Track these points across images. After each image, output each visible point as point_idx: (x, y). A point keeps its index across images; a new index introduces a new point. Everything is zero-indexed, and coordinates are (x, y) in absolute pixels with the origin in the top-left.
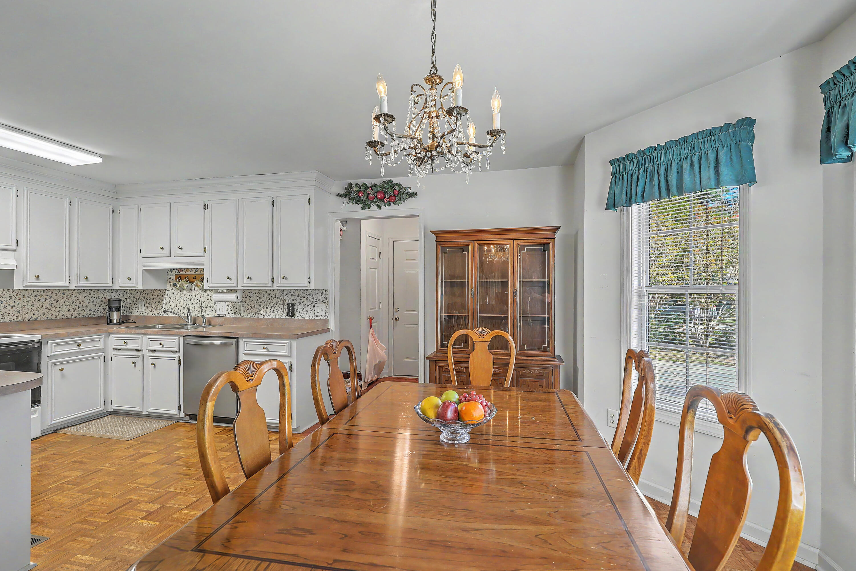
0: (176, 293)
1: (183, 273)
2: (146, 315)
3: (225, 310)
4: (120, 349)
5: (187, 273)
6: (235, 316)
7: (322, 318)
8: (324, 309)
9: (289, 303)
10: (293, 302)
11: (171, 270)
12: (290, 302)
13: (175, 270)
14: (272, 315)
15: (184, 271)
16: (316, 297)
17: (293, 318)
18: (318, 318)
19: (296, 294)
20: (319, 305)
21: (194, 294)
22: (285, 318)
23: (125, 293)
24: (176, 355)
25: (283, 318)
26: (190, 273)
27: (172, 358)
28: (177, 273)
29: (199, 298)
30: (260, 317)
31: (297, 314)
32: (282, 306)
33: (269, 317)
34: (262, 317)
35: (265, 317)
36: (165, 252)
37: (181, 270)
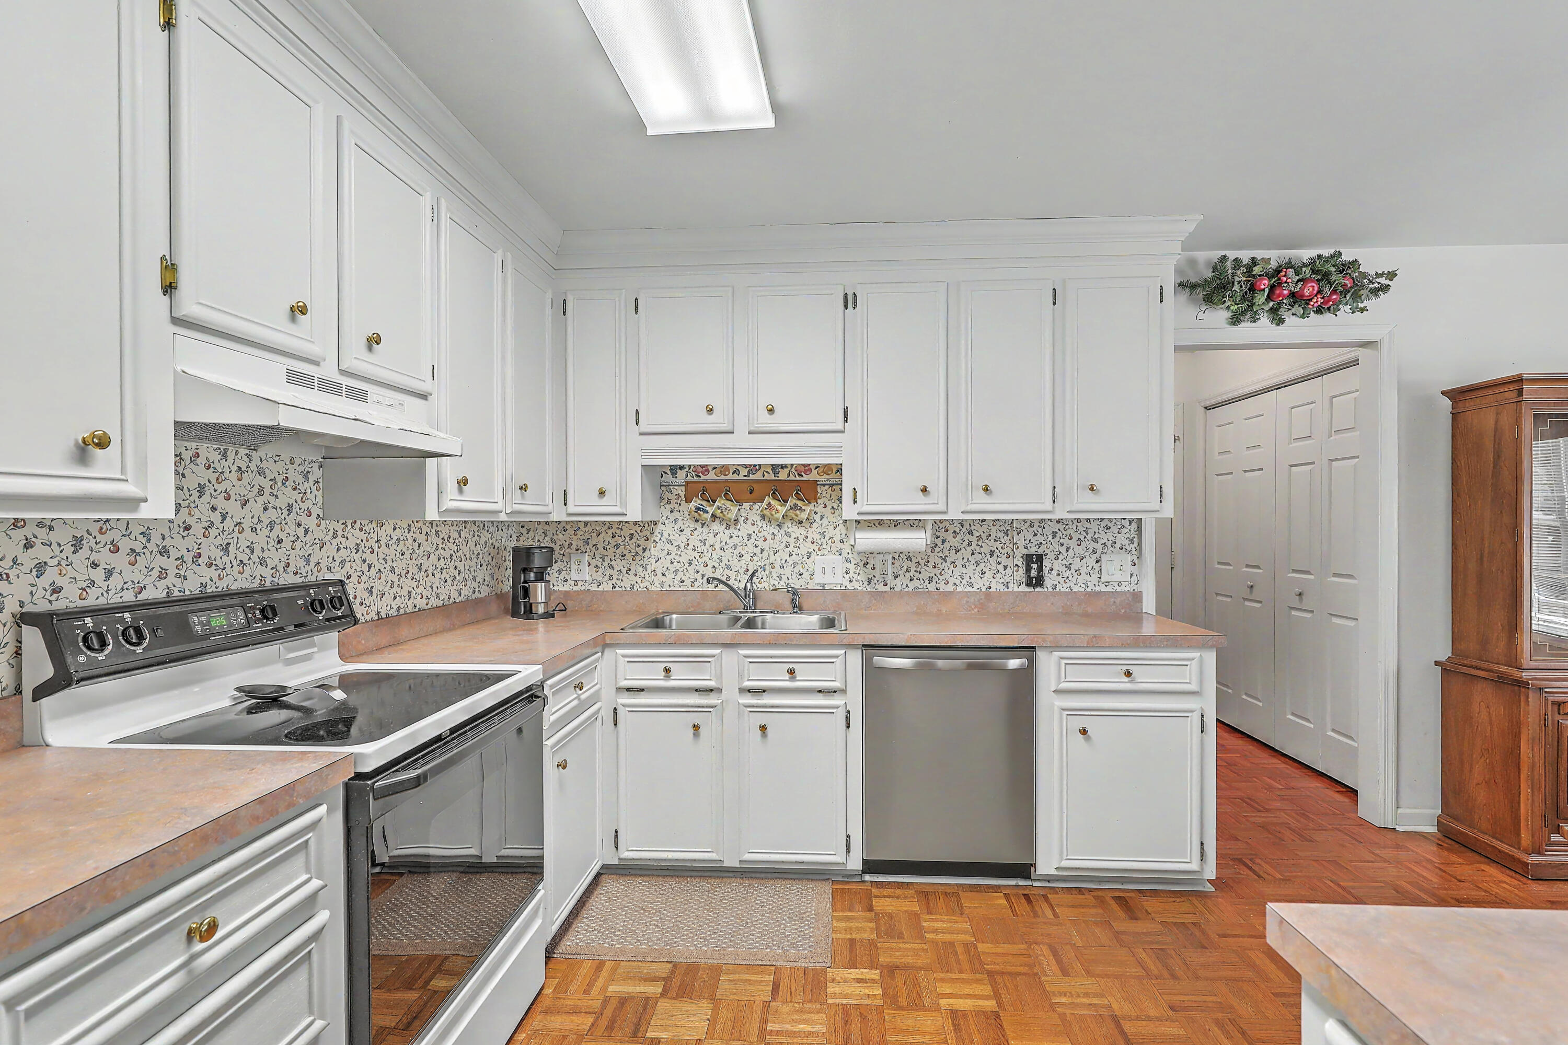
0: (687, 531)
1: (711, 476)
2: (594, 587)
3: (840, 571)
4: (643, 690)
5: (722, 478)
6: (869, 588)
7: (1119, 589)
8: (1129, 568)
9: (1025, 552)
10: (1040, 551)
11: (674, 469)
12: (1032, 551)
13: (684, 471)
14: (980, 584)
15: (712, 473)
16: (1104, 538)
17: (1038, 589)
18: (1109, 589)
19: (1048, 531)
20: (1113, 557)
21: (743, 533)
22: (1016, 589)
23: (524, 531)
24: (837, 701)
25: (1011, 589)
26: (731, 477)
27: (828, 711)
28: (689, 478)
29: (760, 543)
30: (943, 587)
31: (1048, 581)
32: (1009, 562)
33: (969, 589)
34: (950, 588)
35: (959, 589)
36: (718, 420)
37: (705, 469)
